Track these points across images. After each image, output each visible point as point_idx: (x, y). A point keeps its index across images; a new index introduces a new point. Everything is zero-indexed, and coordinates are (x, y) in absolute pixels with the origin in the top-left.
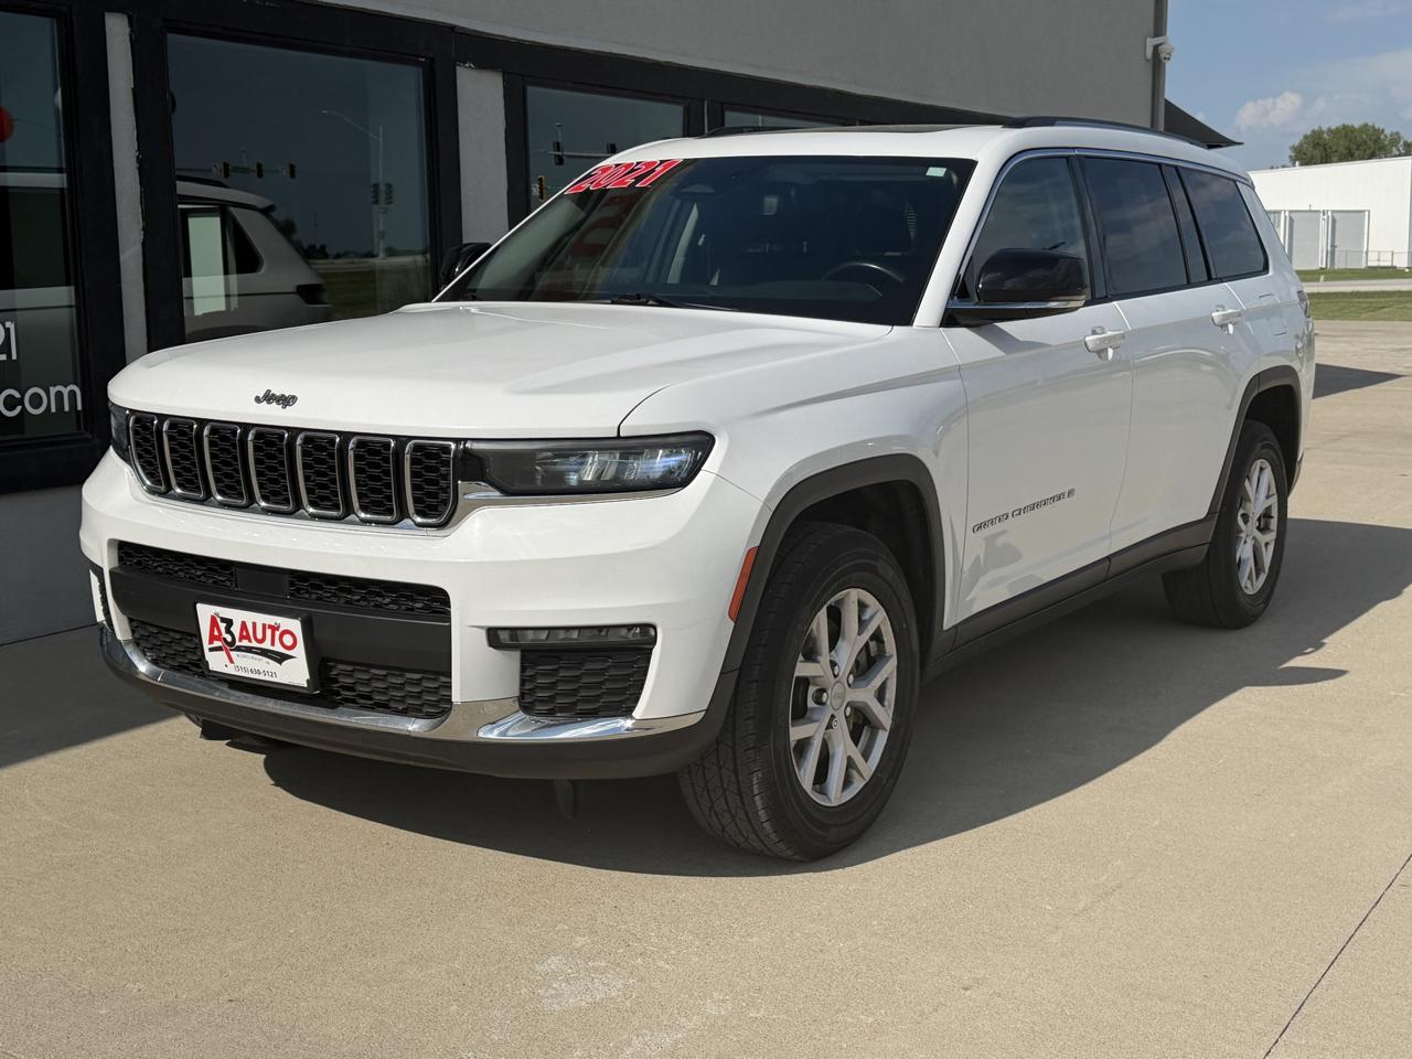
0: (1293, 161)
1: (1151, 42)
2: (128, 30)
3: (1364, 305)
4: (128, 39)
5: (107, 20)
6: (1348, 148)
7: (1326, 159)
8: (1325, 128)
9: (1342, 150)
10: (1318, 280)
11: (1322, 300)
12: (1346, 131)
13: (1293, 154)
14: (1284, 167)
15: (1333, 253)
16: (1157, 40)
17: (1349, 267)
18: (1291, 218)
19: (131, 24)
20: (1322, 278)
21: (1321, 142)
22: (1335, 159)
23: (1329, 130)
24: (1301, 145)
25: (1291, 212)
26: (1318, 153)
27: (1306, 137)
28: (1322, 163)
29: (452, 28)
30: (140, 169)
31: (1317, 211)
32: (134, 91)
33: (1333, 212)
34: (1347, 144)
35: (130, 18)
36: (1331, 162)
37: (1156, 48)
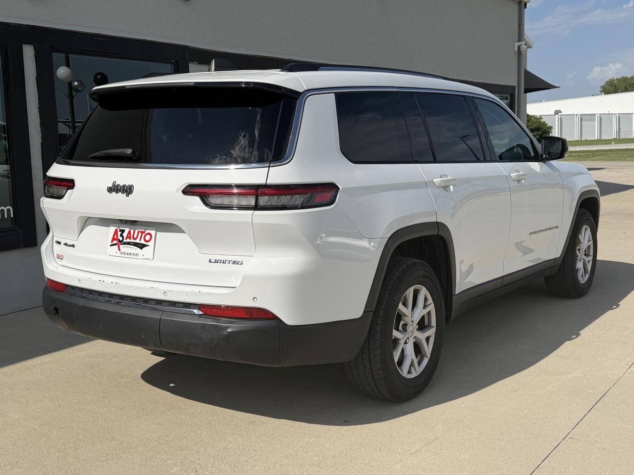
0: (601, 92)
1: (517, 44)
2: (34, 51)
3: (630, 155)
4: (34, 55)
5: (23, 48)
6: (626, 87)
7: (615, 91)
8: (615, 78)
9: (622, 87)
10: (611, 144)
11: (612, 153)
12: (624, 79)
13: (602, 90)
14: (597, 95)
15: (619, 132)
16: (520, 43)
17: (626, 138)
18: (600, 117)
19: (35, 49)
20: (613, 143)
21: (614, 84)
22: (620, 91)
23: (617, 79)
24: (605, 85)
25: (600, 114)
26: (612, 89)
27: (607, 82)
28: (614, 93)
29: (187, 47)
30: (39, 112)
31: (612, 114)
32: (37, 78)
33: (619, 114)
34: (625, 85)
35: (34, 46)
36: (618, 93)
37: (519, 47)
